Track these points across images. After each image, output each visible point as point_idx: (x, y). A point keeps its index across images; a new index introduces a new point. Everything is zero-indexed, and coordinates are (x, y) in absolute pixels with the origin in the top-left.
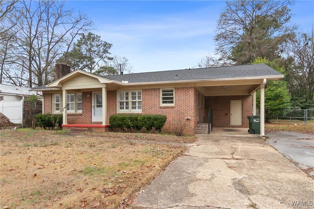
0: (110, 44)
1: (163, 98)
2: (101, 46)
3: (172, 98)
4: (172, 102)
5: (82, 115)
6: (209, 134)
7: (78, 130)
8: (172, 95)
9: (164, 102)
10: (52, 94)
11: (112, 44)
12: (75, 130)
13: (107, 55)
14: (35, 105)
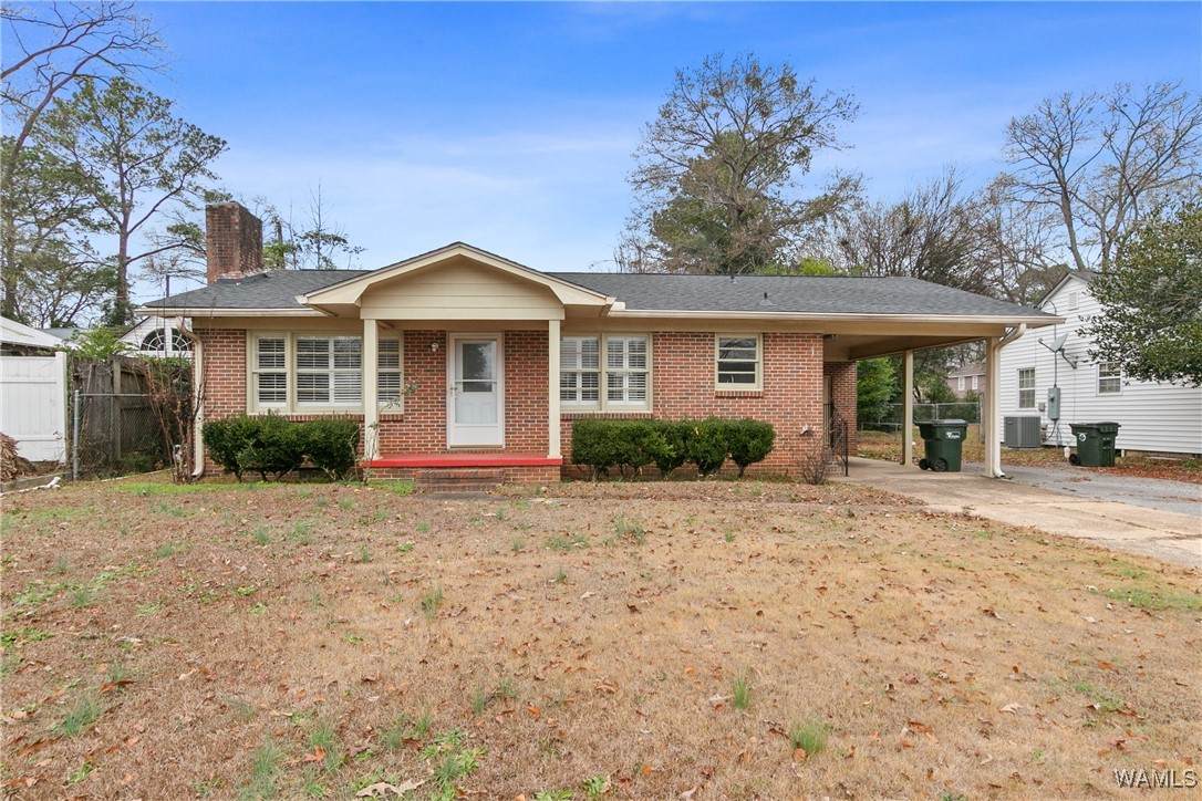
0: (217, 141)
1: (722, 366)
2: (177, 144)
3: (751, 367)
4: (751, 379)
5: (402, 421)
6: (847, 475)
7: (456, 479)
8: (752, 355)
9: (723, 379)
10: (244, 332)
11: (224, 142)
12: (438, 479)
13: (200, 180)
14: (117, 376)
